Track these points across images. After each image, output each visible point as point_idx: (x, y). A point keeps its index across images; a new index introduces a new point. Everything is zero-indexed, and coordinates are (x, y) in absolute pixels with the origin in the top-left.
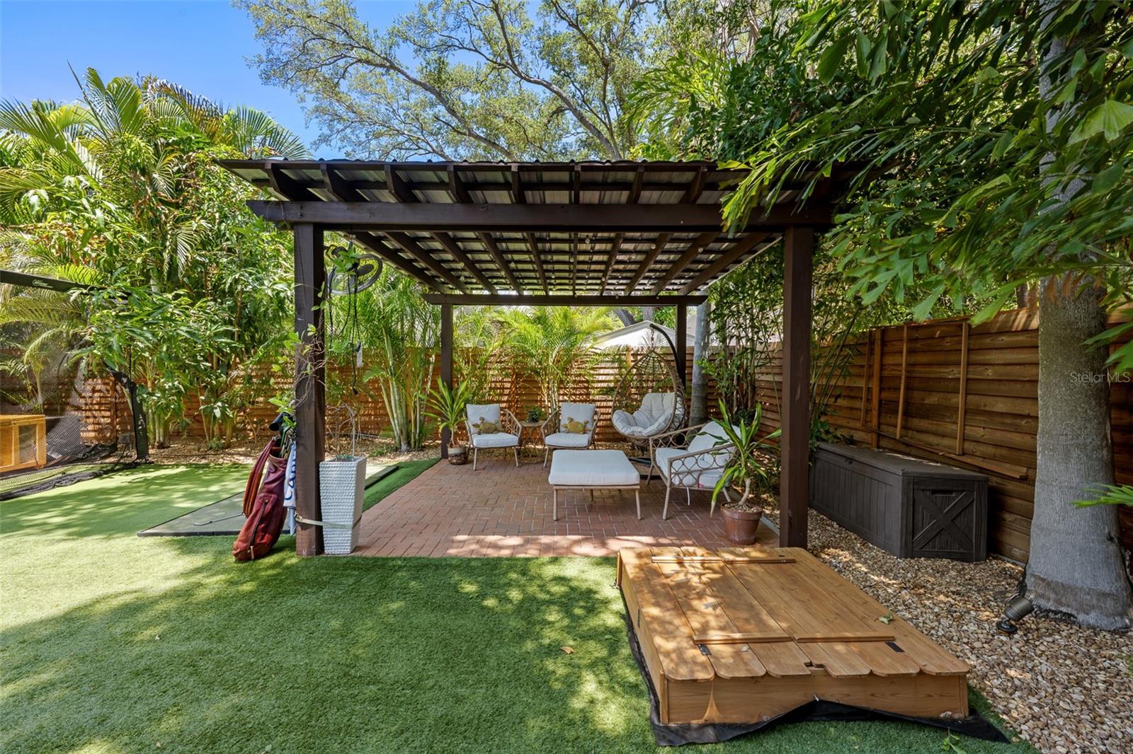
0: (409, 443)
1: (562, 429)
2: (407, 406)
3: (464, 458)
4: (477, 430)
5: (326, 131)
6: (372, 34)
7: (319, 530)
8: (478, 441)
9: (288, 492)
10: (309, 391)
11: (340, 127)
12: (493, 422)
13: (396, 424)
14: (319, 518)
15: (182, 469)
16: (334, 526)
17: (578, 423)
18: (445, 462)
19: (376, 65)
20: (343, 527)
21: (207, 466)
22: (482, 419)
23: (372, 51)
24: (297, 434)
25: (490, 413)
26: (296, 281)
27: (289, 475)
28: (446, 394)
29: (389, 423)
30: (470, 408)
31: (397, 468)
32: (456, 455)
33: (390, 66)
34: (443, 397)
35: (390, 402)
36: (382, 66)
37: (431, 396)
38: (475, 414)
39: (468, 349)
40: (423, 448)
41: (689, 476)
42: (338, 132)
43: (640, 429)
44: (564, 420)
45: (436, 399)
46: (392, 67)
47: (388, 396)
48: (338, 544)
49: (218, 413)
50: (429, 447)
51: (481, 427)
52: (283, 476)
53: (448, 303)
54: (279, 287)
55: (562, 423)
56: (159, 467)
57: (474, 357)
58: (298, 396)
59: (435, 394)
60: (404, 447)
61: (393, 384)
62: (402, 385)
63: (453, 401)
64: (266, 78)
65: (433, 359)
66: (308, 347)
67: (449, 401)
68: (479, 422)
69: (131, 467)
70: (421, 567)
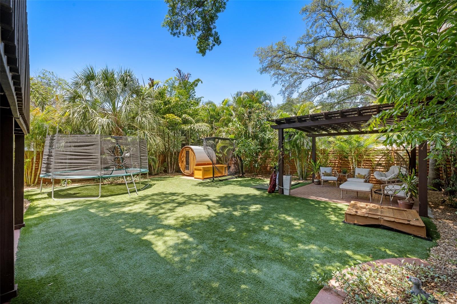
0: (302, 178)
1: (355, 177)
2: (302, 167)
3: (319, 183)
4: (324, 175)
5: (276, 80)
6: (291, 48)
7: (283, 189)
8: (323, 178)
9: (277, 181)
10: (281, 162)
11: (281, 77)
12: (329, 173)
13: (299, 172)
14: (283, 187)
15: (250, 178)
16: (286, 189)
17: (361, 175)
18: (313, 184)
19: (293, 57)
20: (288, 189)
21: (254, 178)
22: (325, 172)
23: (291, 54)
24: (279, 170)
25: (328, 170)
26: (279, 140)
27: (277, 178)
28: (313, 163)
29: (297, 171)
30: (321, 168)
31: (299, 183)
32: (316, 182)
33: (297, 55)
34: (312, 165)
35: (297, 165)
36: (294, 57)
37: (309, 164)
38: (323, 170)
39: (321, 149)
40: (307, 180)
41: (391, 191)
42: (280, 79)
43: (384, 178)
44: (356, 174)
45: (310, 165)
46: (298, 56)
47: (297, 164)
48: (286, 193)
49: (256, 166)
50: (309, 180)
51: (325, 174)
52: (276, 178)
53: (314, 137)
54: (269, 136)
55: (355, 175)
56: (245, 178)
57: (324, 152)
58: (279, 162)
59: (310, 164)
60: (301, 179)
61: (298, 160)
62: (300, 160)
63: (316, 166)
64: (261, 73)
65: (310, 153)
66: (281, 153)
67: (314, 166)
68: (324, 172)
69: (241, 177)
70: (303, 199)
